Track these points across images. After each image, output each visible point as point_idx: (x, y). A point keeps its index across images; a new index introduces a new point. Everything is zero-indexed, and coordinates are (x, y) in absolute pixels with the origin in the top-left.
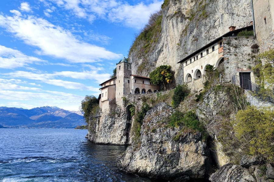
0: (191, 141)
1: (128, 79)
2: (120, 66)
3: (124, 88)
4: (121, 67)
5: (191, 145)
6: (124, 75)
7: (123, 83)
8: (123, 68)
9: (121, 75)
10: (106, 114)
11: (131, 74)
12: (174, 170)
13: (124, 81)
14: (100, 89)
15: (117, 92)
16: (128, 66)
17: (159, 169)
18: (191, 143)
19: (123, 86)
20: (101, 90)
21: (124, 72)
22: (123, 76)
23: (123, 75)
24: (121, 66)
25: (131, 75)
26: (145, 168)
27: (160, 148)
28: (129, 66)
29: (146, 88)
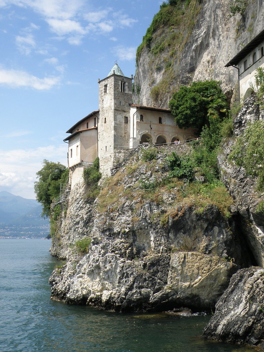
0: (195, 228)
1: (125, 114)
2: (106, 86)
3: (115, 136)
4: (108, 88)
5: (197, 237)
6: (115, 104)
7: (113, 123)
8: (112, 90)
9: (108, 105)
10: (78, 195)
11: (130, 102)
12: (158, 294)
13: (115, 119)
14: (66, 140)
15: (101, 145)
16: (124, 83)
17: (126, 294)
18: (197, 231)
19: (113, 132)
20: (68, 141)
21: (115, 99)
22: (113, 108)
23: (113, 104)
24: (108, 85)
25: (130, 105)
26: (99, 294)
27: (129, 247)
28: (127, 84)
29: (168, 133)
